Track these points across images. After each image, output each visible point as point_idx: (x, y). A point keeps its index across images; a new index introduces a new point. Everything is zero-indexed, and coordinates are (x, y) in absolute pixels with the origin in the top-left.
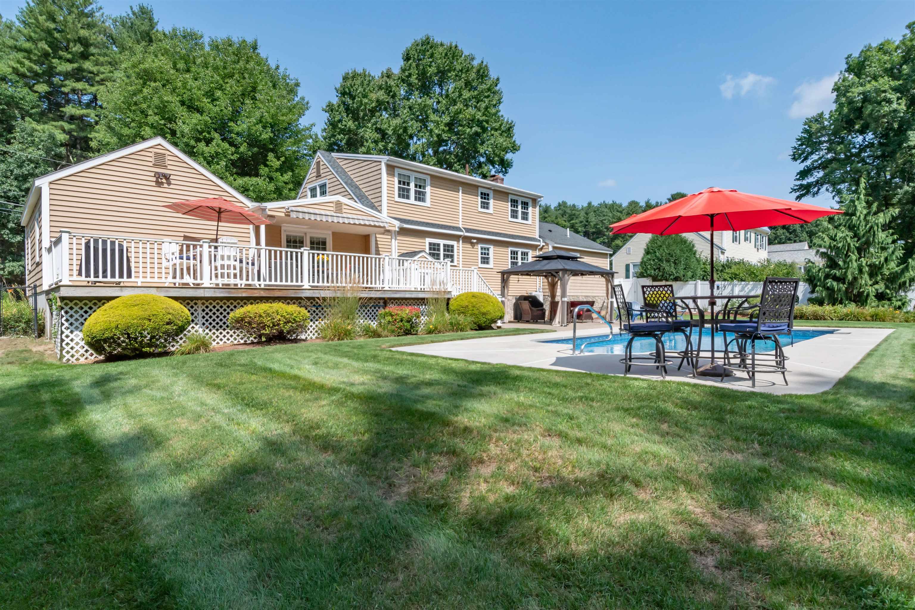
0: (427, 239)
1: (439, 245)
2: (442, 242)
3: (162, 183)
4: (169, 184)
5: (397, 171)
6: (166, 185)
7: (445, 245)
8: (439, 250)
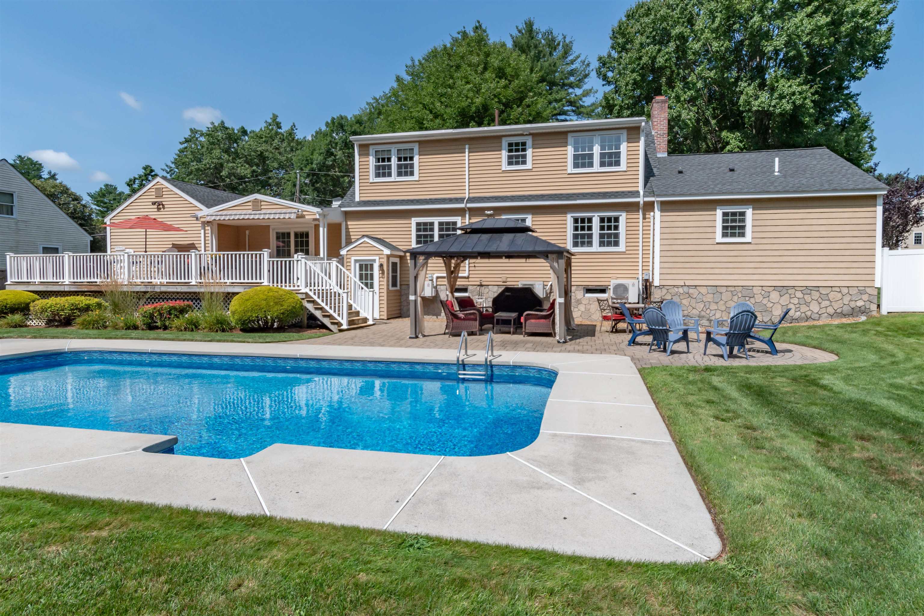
0: (413, 219)
1: (432, 224)
2: (436, 220)
3: (160, 208)
4: (164, 208)
5: (372, 150)
6: (162, 210)
7: (441, 224)
8: (432, 230)
